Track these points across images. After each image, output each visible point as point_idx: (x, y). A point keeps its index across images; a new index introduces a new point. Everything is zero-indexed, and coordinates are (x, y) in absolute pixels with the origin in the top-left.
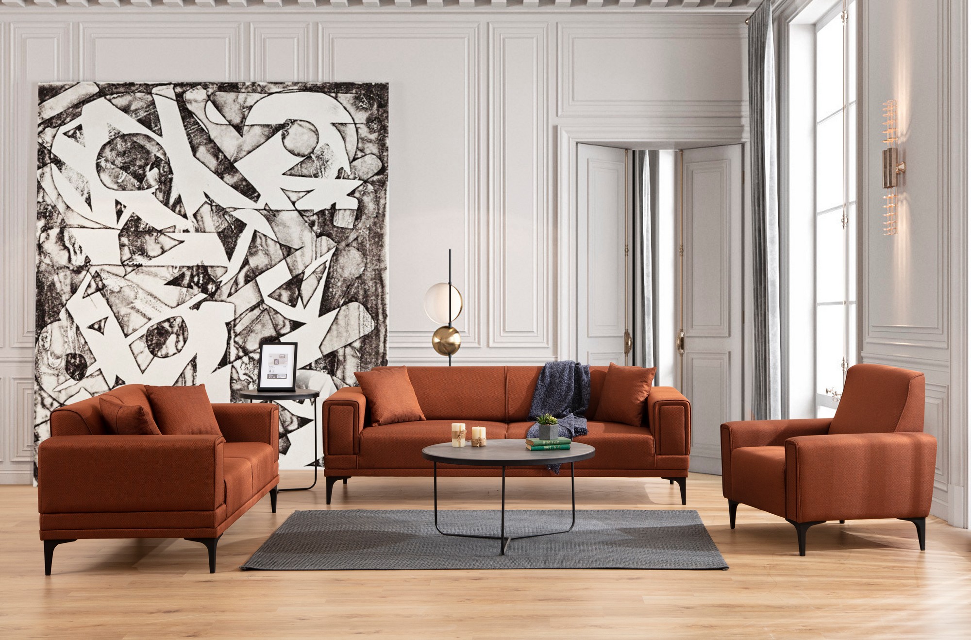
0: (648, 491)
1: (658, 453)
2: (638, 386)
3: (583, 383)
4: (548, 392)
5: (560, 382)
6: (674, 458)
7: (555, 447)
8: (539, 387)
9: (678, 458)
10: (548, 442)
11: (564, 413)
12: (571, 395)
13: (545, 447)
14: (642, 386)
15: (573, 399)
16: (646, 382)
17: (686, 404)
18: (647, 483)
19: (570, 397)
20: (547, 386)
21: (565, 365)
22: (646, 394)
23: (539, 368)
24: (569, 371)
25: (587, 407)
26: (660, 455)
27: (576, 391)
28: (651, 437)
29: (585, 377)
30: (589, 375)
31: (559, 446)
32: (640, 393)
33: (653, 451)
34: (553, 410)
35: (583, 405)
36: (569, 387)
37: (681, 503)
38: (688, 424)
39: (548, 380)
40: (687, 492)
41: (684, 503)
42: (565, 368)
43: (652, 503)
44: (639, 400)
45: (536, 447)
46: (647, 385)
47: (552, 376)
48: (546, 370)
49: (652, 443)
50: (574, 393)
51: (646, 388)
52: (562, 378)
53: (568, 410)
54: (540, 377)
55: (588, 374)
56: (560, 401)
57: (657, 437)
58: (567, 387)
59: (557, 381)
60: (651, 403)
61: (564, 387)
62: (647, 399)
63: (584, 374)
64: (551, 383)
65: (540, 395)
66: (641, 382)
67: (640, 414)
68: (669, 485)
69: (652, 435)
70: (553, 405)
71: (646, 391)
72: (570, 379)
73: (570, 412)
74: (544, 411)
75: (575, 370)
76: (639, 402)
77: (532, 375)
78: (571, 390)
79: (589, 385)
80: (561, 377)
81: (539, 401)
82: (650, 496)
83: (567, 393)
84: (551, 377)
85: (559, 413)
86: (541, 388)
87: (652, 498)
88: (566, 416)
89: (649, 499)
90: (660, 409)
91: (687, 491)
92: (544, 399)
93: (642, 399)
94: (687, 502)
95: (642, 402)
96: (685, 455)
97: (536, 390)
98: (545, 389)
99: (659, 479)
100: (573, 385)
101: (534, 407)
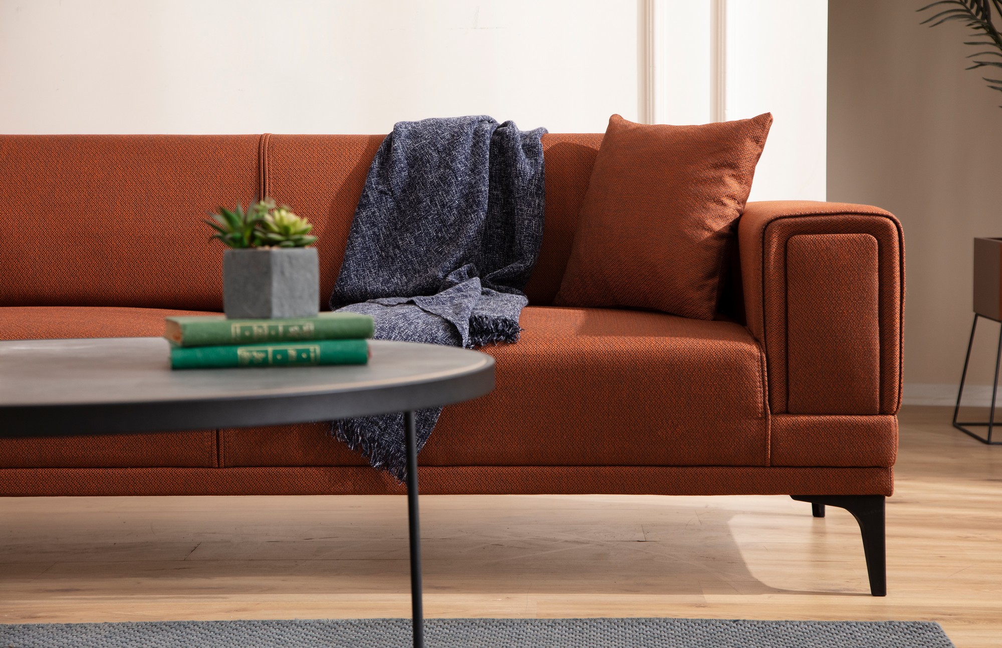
0: (740, 539)
1: (779, 403)
2: (705, 181)
3: (519, 182)
4: (402, 212)
5: (443, 178)
6: (840, 423)
7: (292, 350)
8: (372, 196)
9: (855, 426)
10: (259, 327)
11: (450, 278)
12: (479, 222)
13: (243, 352)
14: (720, 181)
15: (485, 234)
16: (733, 166)
17: (887, 228)
18: (736, 513)
19: (472, 229)
20: (398, 193)
21: (461, 126)
22: (731, 210)
23: (374, 141)
24: (474, 145)
25: (530, 260)
26: (787, 412)
27: (497, 210)
28: (754, 349)
29: (525, 164)
30: (541, 159)
31: (315, 349)
32: (713, 206)
33: (760, 399)
34: (417, 271)
35: (520, 256)
36: (470, 197)
37: (867, 586)
38: (892, 301)
39: (400, 174)
40: (890, 543)
41: (878, 587)
42: (459, 134)
43: (759, 587)
44: (709, 229)
45: (198, 354)
46: (738, 178)
47: (416, 161)
48: (397, 144)
49: (756, 372)
50: (489, 212)
51: (734, 186)
52: (447, 166)
53: (464, 269)
54: (376, 164)
55: (537, 154)
56: (441, 241)
57: (776, 348)
58: (466, 197)
59: (432, 177)
60: (750, 231)
61: (455, 196)
62: (735, 226)
63: (522, 154)
64: (411, 185)
65: (374, 225)
66: (717, 167)
67: (710, 276)
68: (810, 521)
69: (757, 341)
70: (416, 254)
71: (733, 197)
72: (474, 169)
73: (471, 275)
74: (385, 274)
75: (493, 142)
76: (707, 234)
77: (352, 161)
78: (478, 204)
79: (539, 188)
80: (446, 163)
81: (372, 245)
82: (747, 556)
83: (464, 215)
84: (411, 166)
85: (435, 278)
86: (379, 201)
87: (756, 567)
88: (451, 284)
89: (747, 572)
90: (785, 247)
91: (888, 542)
92: (386, 237)
93: (719, 225)
94: (889, 584)
95: (719, 236)
96: (883, 412)
97: (362, 206)
98: (391, 204)
99: (784, 501)
100: (485, 189)
101: (352, 264)
